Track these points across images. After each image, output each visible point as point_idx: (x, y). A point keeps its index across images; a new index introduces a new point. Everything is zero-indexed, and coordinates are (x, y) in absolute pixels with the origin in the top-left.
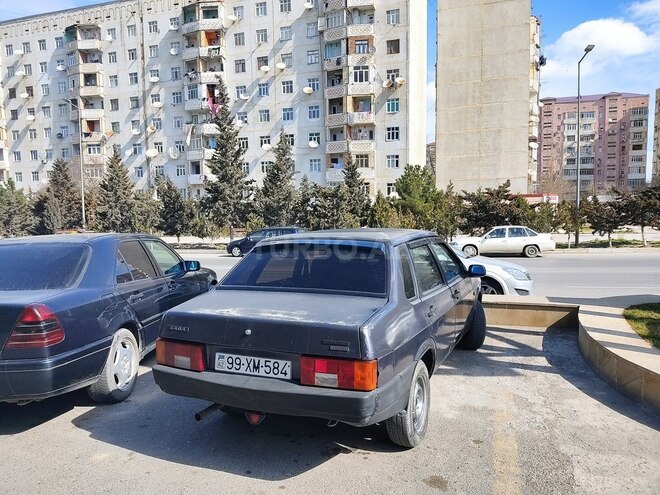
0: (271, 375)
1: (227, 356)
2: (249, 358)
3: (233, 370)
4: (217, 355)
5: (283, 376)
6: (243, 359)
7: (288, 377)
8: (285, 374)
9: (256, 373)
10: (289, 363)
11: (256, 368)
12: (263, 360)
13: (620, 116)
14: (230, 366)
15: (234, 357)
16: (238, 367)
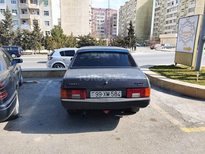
0: (114, 96)
1: (95, 92)
2: (105, 92)
3: (98, 97)
4: (91, 92)
5: (119, 96)
6: (102, 92)
7: (121, 96)
8: (120, 95)
9: (108, 97)
10: (121, 92)
11: (108, 95)
12: (110, 92)
13: (111, 16)
14: (97, 95)
15: (98, 92)
16: (100, 95)
